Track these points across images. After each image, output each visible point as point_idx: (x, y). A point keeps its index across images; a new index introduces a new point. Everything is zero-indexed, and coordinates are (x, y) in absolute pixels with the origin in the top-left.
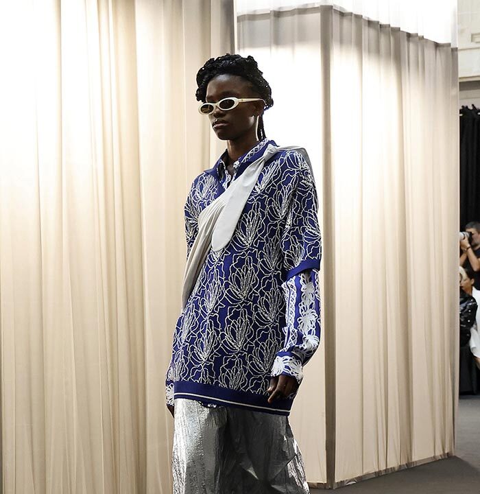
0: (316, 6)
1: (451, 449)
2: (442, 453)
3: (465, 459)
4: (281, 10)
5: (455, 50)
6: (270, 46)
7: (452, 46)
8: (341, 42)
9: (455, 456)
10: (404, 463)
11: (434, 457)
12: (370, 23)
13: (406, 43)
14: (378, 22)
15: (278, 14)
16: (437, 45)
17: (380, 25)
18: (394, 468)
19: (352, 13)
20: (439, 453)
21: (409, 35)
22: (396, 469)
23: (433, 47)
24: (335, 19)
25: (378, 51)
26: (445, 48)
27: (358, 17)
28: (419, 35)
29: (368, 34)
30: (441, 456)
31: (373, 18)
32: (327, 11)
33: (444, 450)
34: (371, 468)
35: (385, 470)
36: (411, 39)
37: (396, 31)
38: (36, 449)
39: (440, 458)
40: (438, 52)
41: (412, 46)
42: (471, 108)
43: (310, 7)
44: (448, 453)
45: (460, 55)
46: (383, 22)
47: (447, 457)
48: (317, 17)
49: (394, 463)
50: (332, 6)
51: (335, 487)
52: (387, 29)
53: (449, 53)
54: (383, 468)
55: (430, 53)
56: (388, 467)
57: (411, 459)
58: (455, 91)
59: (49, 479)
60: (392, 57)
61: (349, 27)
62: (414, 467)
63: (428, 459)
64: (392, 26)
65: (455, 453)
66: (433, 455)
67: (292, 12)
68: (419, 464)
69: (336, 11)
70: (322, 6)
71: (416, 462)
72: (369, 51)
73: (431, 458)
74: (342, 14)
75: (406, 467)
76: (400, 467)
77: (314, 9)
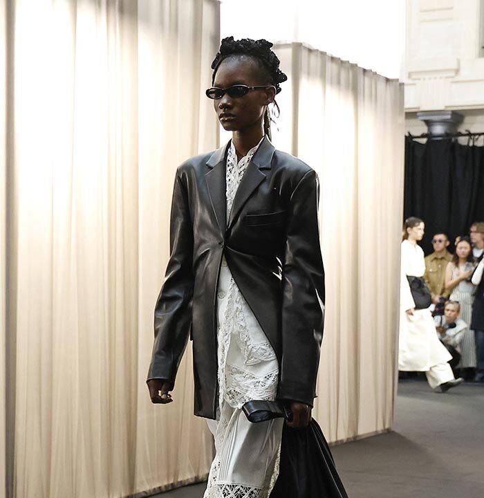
0: (289, 42)
1: (390, 424)
2: (382, 428)
3: (402, 434)
5: (402, 85)
7: (400, 81)
8: (309, 74)
9: (393, 432)
10: (351, 436)
11: (376, 431)
12: (333, 59)
13: (362, 76)
14: (339, 59)
16: (387, 80)
17: (342, 62)
18: (342, 441)
19: (317, 50)
20: (380, 428)
21: (365, 71)
22: (345, 441)
23: (384, 82)
24: (304, 54)
25: (339, 82)
26: (394, 83)
27: (323, 54)
28: (373, 71)
29: (331, 68)
30: (382, 430)
31: (336, 55)
32: (297, 47)
33: (384, 425)
35: (337, 442)
36: (366, 74)
37: (354, 66)
38: (43, 417)
39: (381, 432)
40: (388, 86)
41: (367, 79)
42: (407, 135)
43: (282, 43)
44: (388, 429)
45: (406, 88)
46: (344, 58)
47: (386, 432)
48: (288, 52)
49: (343, 435)
50: (301, 44)
52: (347, 65)
53: (398, 87)
55: (381, 85)
56: (339, 438)
57: (357, 432)
58: (402, 119)
59: (54, 443)
60: (351, 88)
61: (315, 61)
62: (360, 440)
63: (371, 433)
64: (351, 62)
65: (392, 429)
66: (374, 430)
68: (363, 437)
69: (305, 48)
70: (293, 43)
71: (361, 436)
72: (332, 83)
73: (374, 432)
74: (310, 51)
75: (352, 440)
76: (348, 439)
77: (286, 46)
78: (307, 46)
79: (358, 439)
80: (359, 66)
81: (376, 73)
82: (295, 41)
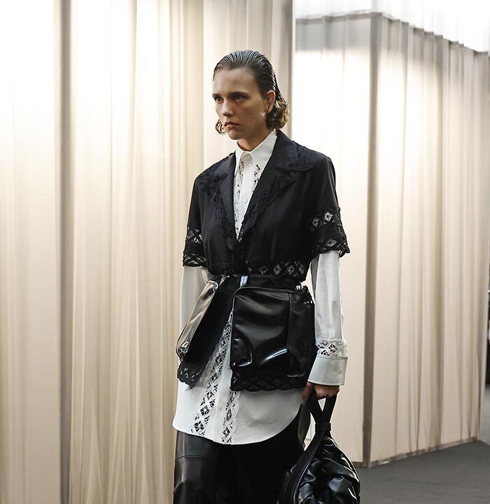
0: (367, 12)
1: (476, 433)
2: (467, 437)
4: (334, 16)
6: (320, 48)
7: (489, 55)
8: (389, 48)
9: (480, 442)
10: (433, 445)
11: (461, 441)
12: (415, 30)
13: (448, 49)
14: (423, 30)
15: (330, 20)
16: (476, 53)
17: (426, 33)
18: (424, 450)
19: (399, 20)
20: (465, 437)
21: (450, 43)
22: (426, 451)
23: (472, 55)
24: (384, 26)
25: (422, 57)
26: (483, 56)
27: (405, 24)
28: (460, 43)
29: (413, 40)
30: (467, 440)
31: (418, 26)
32: (376, 17)
33: (470, 434)
34: (403, 449)
35: (417, 451)
36: (452, 46)
37: (438, 38)
39: (466, 442)
40: (476, 60)
41: (453, 53)
43: (361, 13)
44: (473, 438)
46: (427, 29)
47: (472, 441)
48: (367, 23)
49: (424, 444)
50: (381, 14)
51: (370, 466)
52: (431, 36)
53: (487, 61)
54: (414, 449)
55: (469, 59)
56: (420, 448)
57: (440, 441)
60: (434, 65)
61: (397, 33)
62: (442, 450)
63: (455, 442)
64: (436, 33)
65: (479, 439)
66: (459, 439)
67: (343, 18)
68: (447, 447)
69: (385, 18)
70: (372, 13)
71: (444, 445)
72: (414, 57)
73: (458, 441)
74: (390, 21)
75: (435, 449)
76: (430, 448)
77: (364, 16)
78: (387, 16)
79: (441, 449)
80: (444, 37)
81: (463, 45)
82: (374, 11)
